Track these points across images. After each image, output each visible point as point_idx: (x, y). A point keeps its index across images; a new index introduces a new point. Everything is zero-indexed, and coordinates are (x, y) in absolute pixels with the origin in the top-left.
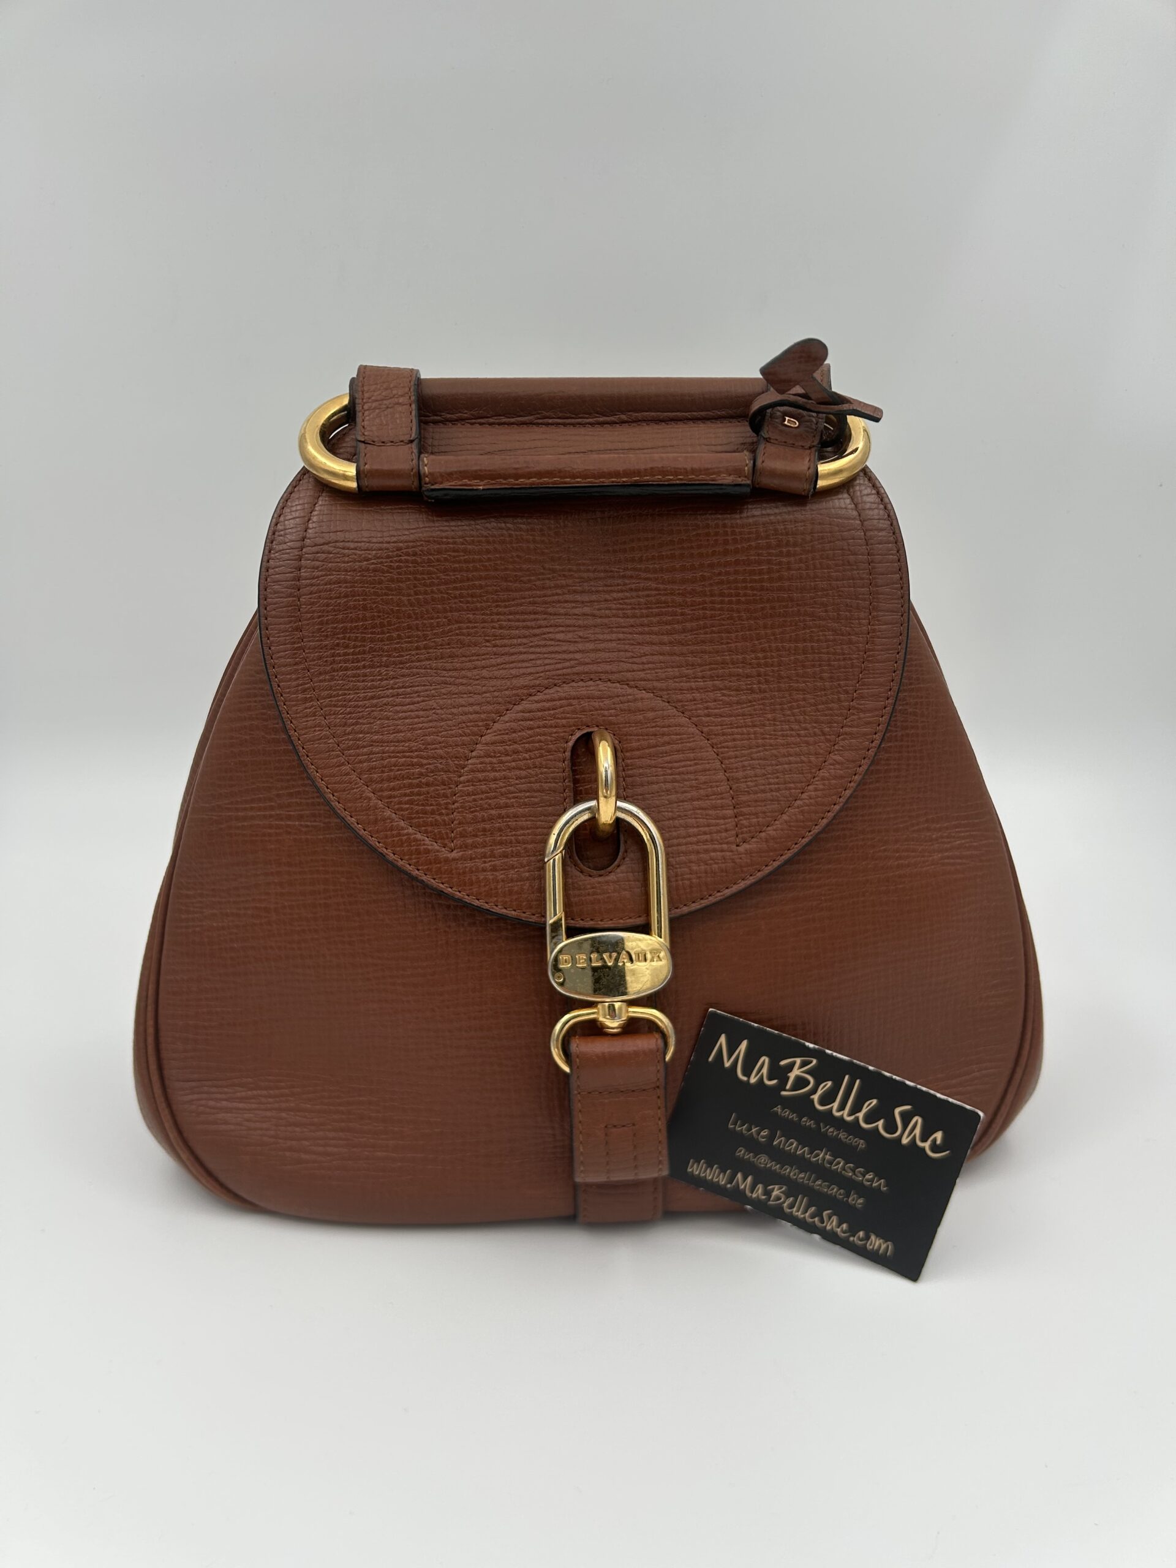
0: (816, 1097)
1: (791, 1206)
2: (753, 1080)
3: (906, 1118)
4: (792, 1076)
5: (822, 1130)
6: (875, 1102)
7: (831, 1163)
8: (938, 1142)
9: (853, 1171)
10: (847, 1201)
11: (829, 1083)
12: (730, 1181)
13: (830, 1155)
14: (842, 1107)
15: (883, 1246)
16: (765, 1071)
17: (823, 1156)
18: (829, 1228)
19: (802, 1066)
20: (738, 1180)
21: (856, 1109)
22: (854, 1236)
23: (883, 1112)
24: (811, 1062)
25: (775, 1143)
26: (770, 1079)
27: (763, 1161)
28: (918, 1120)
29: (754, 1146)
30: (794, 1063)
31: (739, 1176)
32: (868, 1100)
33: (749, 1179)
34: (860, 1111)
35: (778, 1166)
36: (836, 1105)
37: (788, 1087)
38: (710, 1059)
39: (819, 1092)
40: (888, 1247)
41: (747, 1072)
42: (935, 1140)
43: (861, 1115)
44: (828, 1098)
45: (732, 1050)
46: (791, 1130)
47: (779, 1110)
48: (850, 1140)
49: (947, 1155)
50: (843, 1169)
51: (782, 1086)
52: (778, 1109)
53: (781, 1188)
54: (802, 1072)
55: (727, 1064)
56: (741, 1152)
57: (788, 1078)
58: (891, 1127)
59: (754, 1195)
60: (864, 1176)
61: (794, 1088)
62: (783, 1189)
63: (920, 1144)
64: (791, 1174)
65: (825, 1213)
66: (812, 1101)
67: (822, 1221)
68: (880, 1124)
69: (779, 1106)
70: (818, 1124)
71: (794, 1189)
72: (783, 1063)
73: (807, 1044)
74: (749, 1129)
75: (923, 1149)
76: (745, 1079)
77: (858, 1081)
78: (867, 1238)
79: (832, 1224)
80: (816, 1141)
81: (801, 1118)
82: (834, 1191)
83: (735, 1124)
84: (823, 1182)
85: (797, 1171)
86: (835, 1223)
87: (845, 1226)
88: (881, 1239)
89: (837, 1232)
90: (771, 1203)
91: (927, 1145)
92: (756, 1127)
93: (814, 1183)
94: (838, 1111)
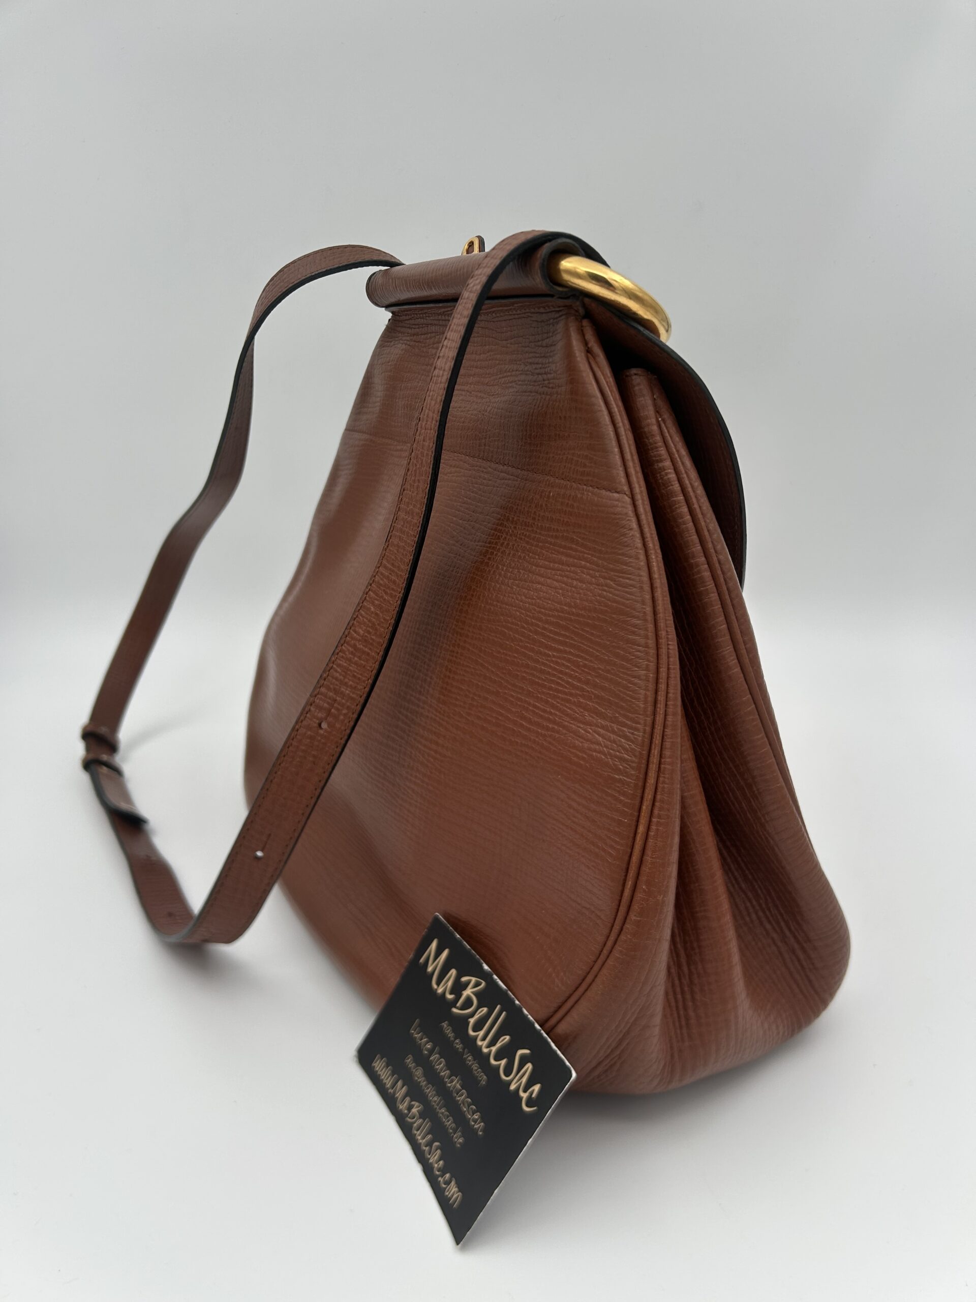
0: (472, 1021)
1: (418, 1128)
2: (440, 991)
3: (523, 1062)
4: (465, 994)
5: (464, 1057)
6: (507, 1038)
7: (457, 1091)
8: (534, 1096)
9: (469, 1106)
10: (453, 1136)
11: (485, 1010)
12: (393, 1085)
13: (460, 1085)
14: (484, 1039)
15: (456, 1195)
16: (450, 984)
17: (455, 1083)
18: (431, 1160)
19: (474, 987)
20: (398, 1086)
21: (492, 1043)
22: (442, 1178)
23: (509, 1051)
24: (481, 984)
25: (432, 1058)
26: (451, 994)
27: (418, 1073)
28: (529, 1066)
29: (423, 1061)
30: (470, 982)
31: (400, 1083)
32: (503, 1036)
33: (405, 1089)
34: (494, 1045)
35: (426, 1082)
36: (481, 1033)
37: (459, 1004)
38: (421, 961)
39: (476, 1017)
40: (458, 1196)
41: (439, 981)
42: (532, 1092)
43: (494, 1049)
44: (479, 1025)
45: (436, 956)
46: (446, 1050)
47: (446, 1027)
48: (478, 1073)
49: (534, 1110)
50: (463, 1102)
51: (454, 1003)
52: (445, 1025)
53: (419, 1106)
54: (472, 992)
55: (430, 969)
56: (409, 1060)
57: (461, 995)
58: (508, 1069)
59: (401, 1107)
60: (473, 1115)
61: (462, 1008)
62: (420, 1108)
63: (522, 1094)
64: (430, 1094)
65: (437, 1144)
66: (468, 1023)
67: (430, 1152)
68: (503, 1062)
69: (447, 1022)
70: (464, 1049)
71: (428, 1113)
72: (463, 979)
73: (485, 965)
74: (421, 1039)
75: (522, 1099)
76: (435, 987)
77: (504, 1013)
78: (449, 1182)
79: (434, 1159)
80: (457, 1066)
81: (456, 1039)
82: (449, 1123)
83: (415, 1030)
84: (446, 1111)
85: (435, 1092)
86: (437, 1158)
87: (441, 1163)
88: (457, 1187)
89: (434, 1167)
90: (408, 1119)
91: (525, 1096)
92: (426, 1038)
93: (440, 1109)
94: (482, 1040)
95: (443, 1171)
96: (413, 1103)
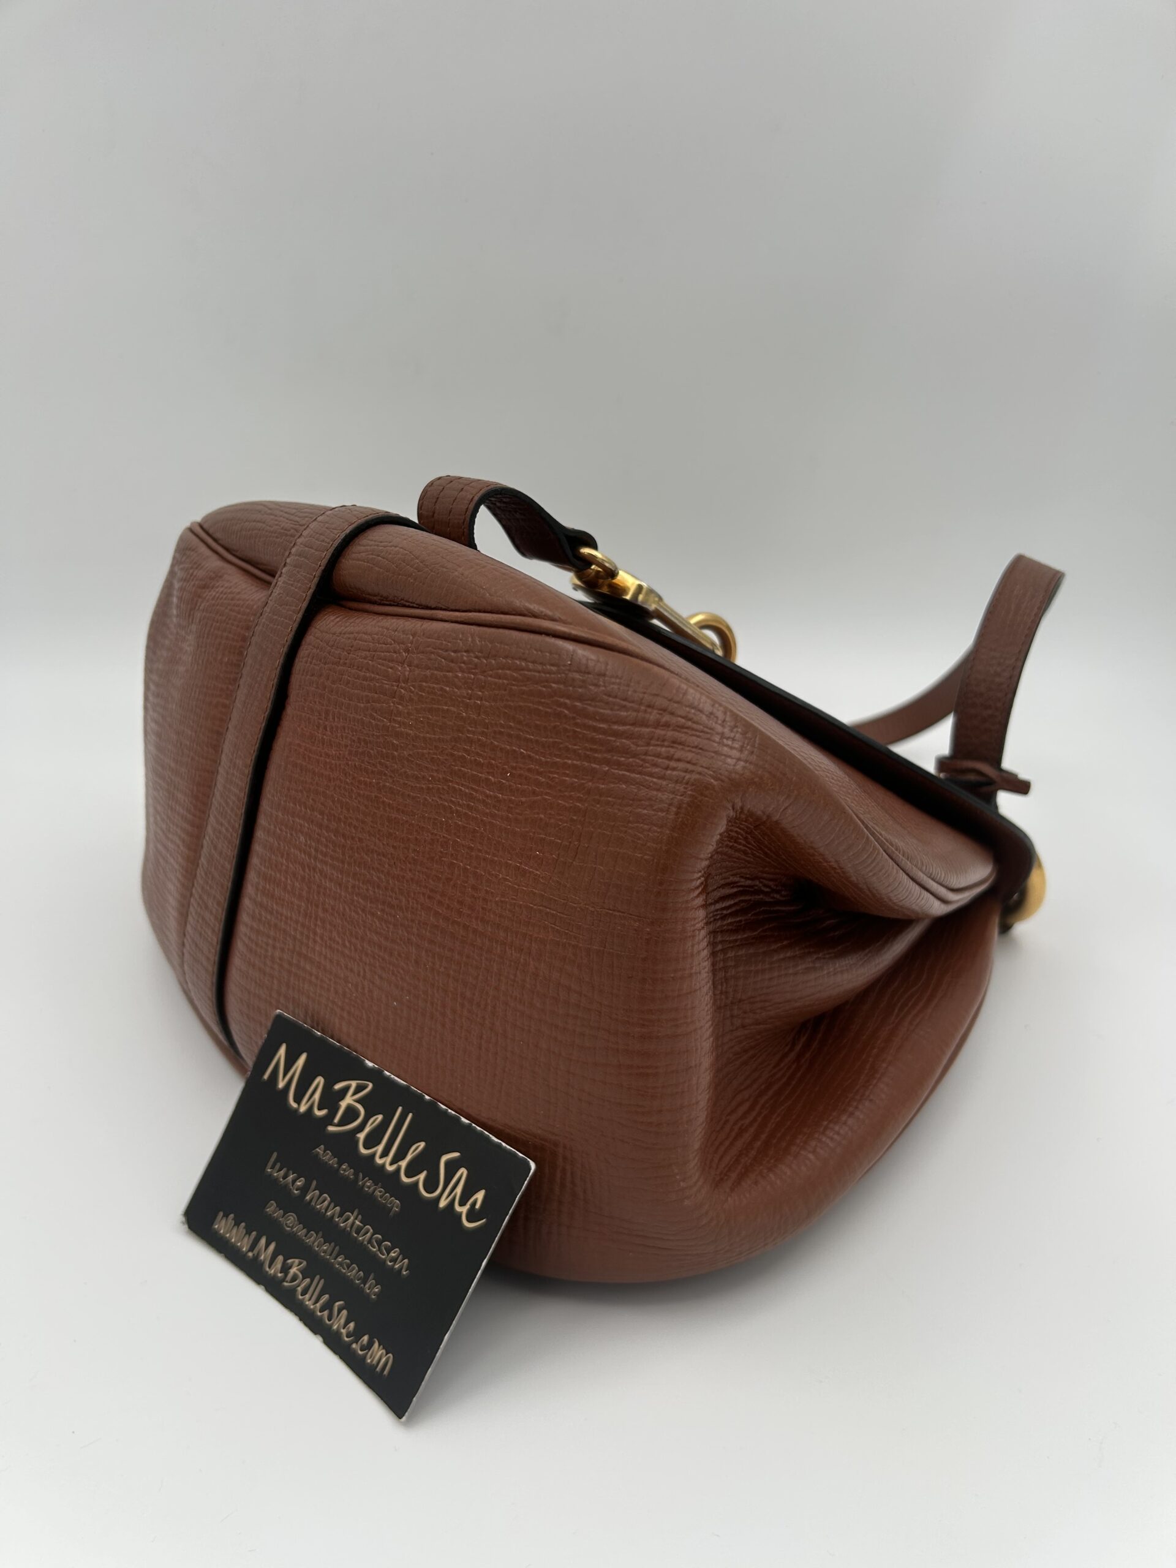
0: (362, 1136)
1: (305, 1291)
2: (303, 1109)
3: (451, 1169)
4: (343, 1104)
5: (360, 1183)
6: (422, 1145)
8: (478, 1206)
9: (379, 1243)
10: (363, 1288)
11: (380, 1117)
12: (253, 1247)
13: (360, 1221)
14: (385, 1154)
15: (383, 1361)
16: (317, 1096)
17: (352, 1221)
18: (335, 1327)
19: (355, 1092)
20: (260, 1246)
21: (400, 1155)
22: (357, 1343)
23: (428, 1160)
24: (367, 1086)
25: (308, 1198)
26: (320, 1109)
27: (291, 1222)
28: (463, 1172)
29: (286, 1200)
30: (349, 1088)
31: (263, 1241)
32: (414, 1144)
33: (272, 1247)
34: (403, 1158)
35: (304, 1230)
36: (380, 1148)
37: (336, 1120)
38: (269, 1073)
39: (367, 1129)
40: (388, 1359)
41: (298, 1100)
42: (475, 1203)
43: (403, 1164)
44: (373, 1138)
45: (288, 1066)
46: (329, 1181)
47: (321, 1152)
48: (385, 1199)
49: (483, 1223)
50: (370, 1242)
51: (328, 1120)
52: (320, 1150)
53: (300, 1264)
54: (355, 1100)
55: (281, 1085)
56: (271, 1208)
57: (337, 1107)
58: (432, 1183)
59: (272, 1272)
60: (388, 1253)
61: (341, 1123)
62: (303, 1265)
63: (458, 1208)
64: (316, 1244)
65: (337, 1305)
66: (357, 1141)
67: (330, 1317)
68: (422, 1177)
69: (322, 1146)
70: (356, 1174)
71: (315, 1267)
72: (338, 1087)
73: (367, 1062)
74: (285, 1177)
75: (460, 1215)
76: (295, 1105)
77: (410, 1116)
78: (370, 1345)
79: (339, 1323)
81: (340, 1164)
82: (353, 1273)
83: (273, 1167)
84: (345, 1259)
85: (322, 1240)
86: (343, 1321)
87: (352, 1325)
88: (384, 1348)
89: (341, 1333)
90: (285, 1284)
91: (464, 1210)
92: (293, 1174)
93: (335, 1259)
94: (381, 1157)
95: (356, 1335)
96: (290, 1261)
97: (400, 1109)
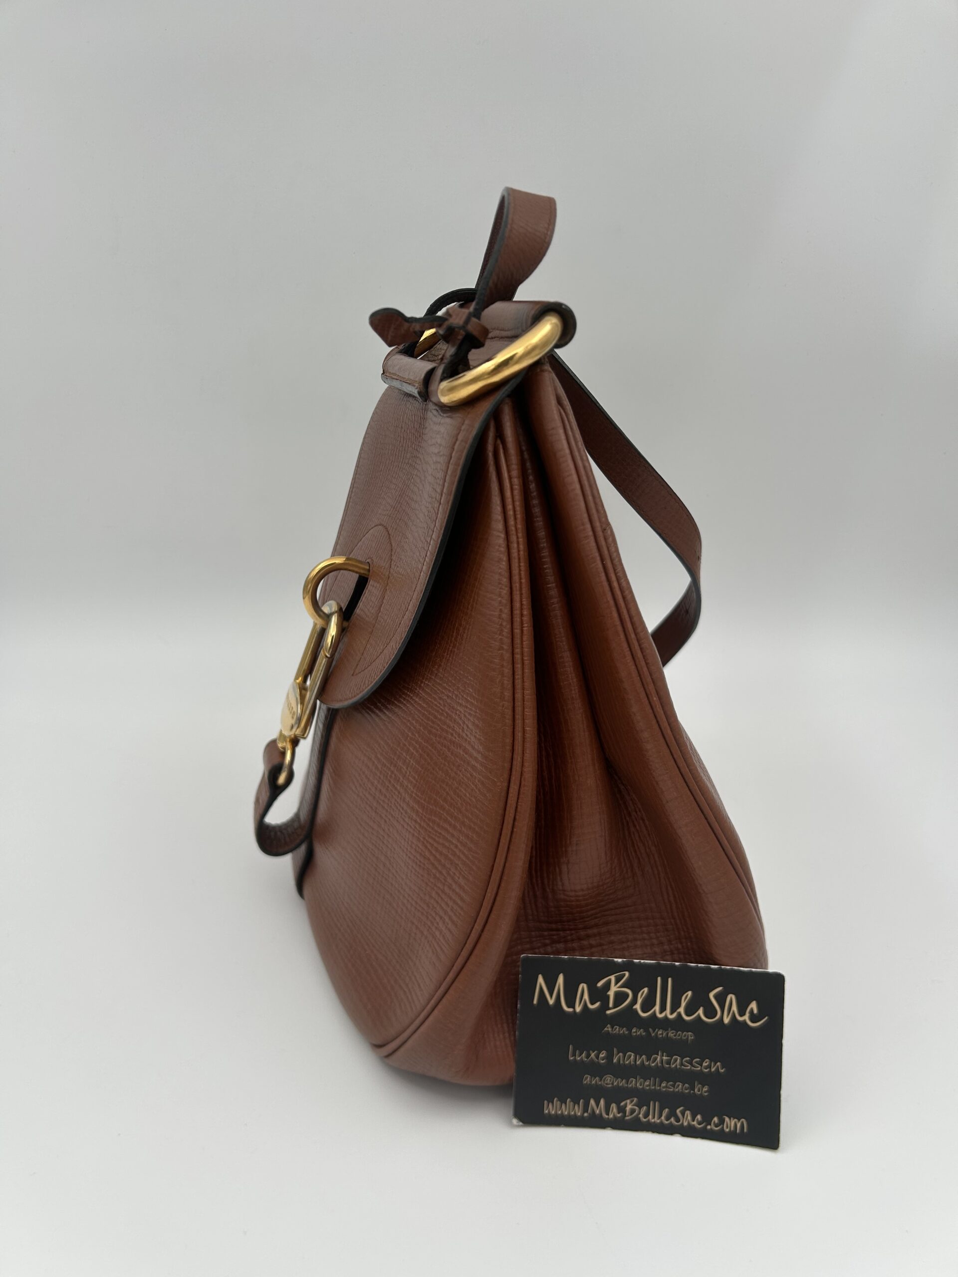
0: (638, 1007)
1: (646, 1115)
2: (578, 1009)
3: (721, 999)
4: (611, 993)
5: (653, 1035)
6: (690, 993)
7: (669, 1063)
8: (755, 1011)
9: (691, 1063)
10: (694, 1093)
11: (646, 990)
12: (585, 1109)
13: (666, 1056)
14: (663, 1009)
15: (739, 1125)
16: (586, 996)
17: (660, 1058)
18: (685, 1124)
19: (617, 982)
20: (592, 1106)
21: (675, 1006)
22: (710, 1125)
23: (699, 1000)
24: (624, 975)
25: (615, 1061)
26: (592, 1004)
27: (609, 1081)
28: (731, 997)
29: (597, 1070)
30: (610, 981)
31: (592, 1102)
32: (683, 995)
33: (602, 1102)
34: (679, 1006)
35: (624, 1081)
36: (657, 1008)
37: (611, 1005)
38: (535, 1002)
39: (640, 1001)
40: (743, 1124)
41: (571, 1004)
42: (752, 1011)
43: (681, 1010)
44: (648, 1004)
45: (551, 986)
46: (626, 1045)
47: (610, 1029)
48: (679, 1035)
49: (766, 1020)
50: (682, 1064)
51: (604, 1007)
52: (608, 1028)
53: (632, 1102)
54: (619, 987)
55: (551, 1002)
56: (587, 1080)
57: (608, 997)
58: (710, 1012)
59: (611, 1116)
60: (701, 1065)
61: (615, 1007)
62: (635, 1101)
63: (740, 1019)
64: (638, 1085)
65: (678, 1111)
66: (636, 1011)
67: (678, 1120)
68: (701, 1012)
69: (609, 1026)
70: (646, 1030)
71: (644, 1098)
72: (600, 984)
73: (616, 960)
74: (588, 1056)
75: (745, 1021)
77: (670, 980)
78: (722, 1122)
79: (687, 1119)
80: (648, 1047)
81: (630, 1030)
82: (679, 1087)
83: (574, 1055)
84: (668, 1083)
85: (642, 1080)
86: (689, 1118)
87: (699, 1117)
88: (734, 1118)
89: (694, 1125)
90: (627, 1118)
91: (746, 1017)
92: (593, 1052)
93: (660, 1086)
94: (661, 1012)
96: (622, 1104)
97: (659, 979)
